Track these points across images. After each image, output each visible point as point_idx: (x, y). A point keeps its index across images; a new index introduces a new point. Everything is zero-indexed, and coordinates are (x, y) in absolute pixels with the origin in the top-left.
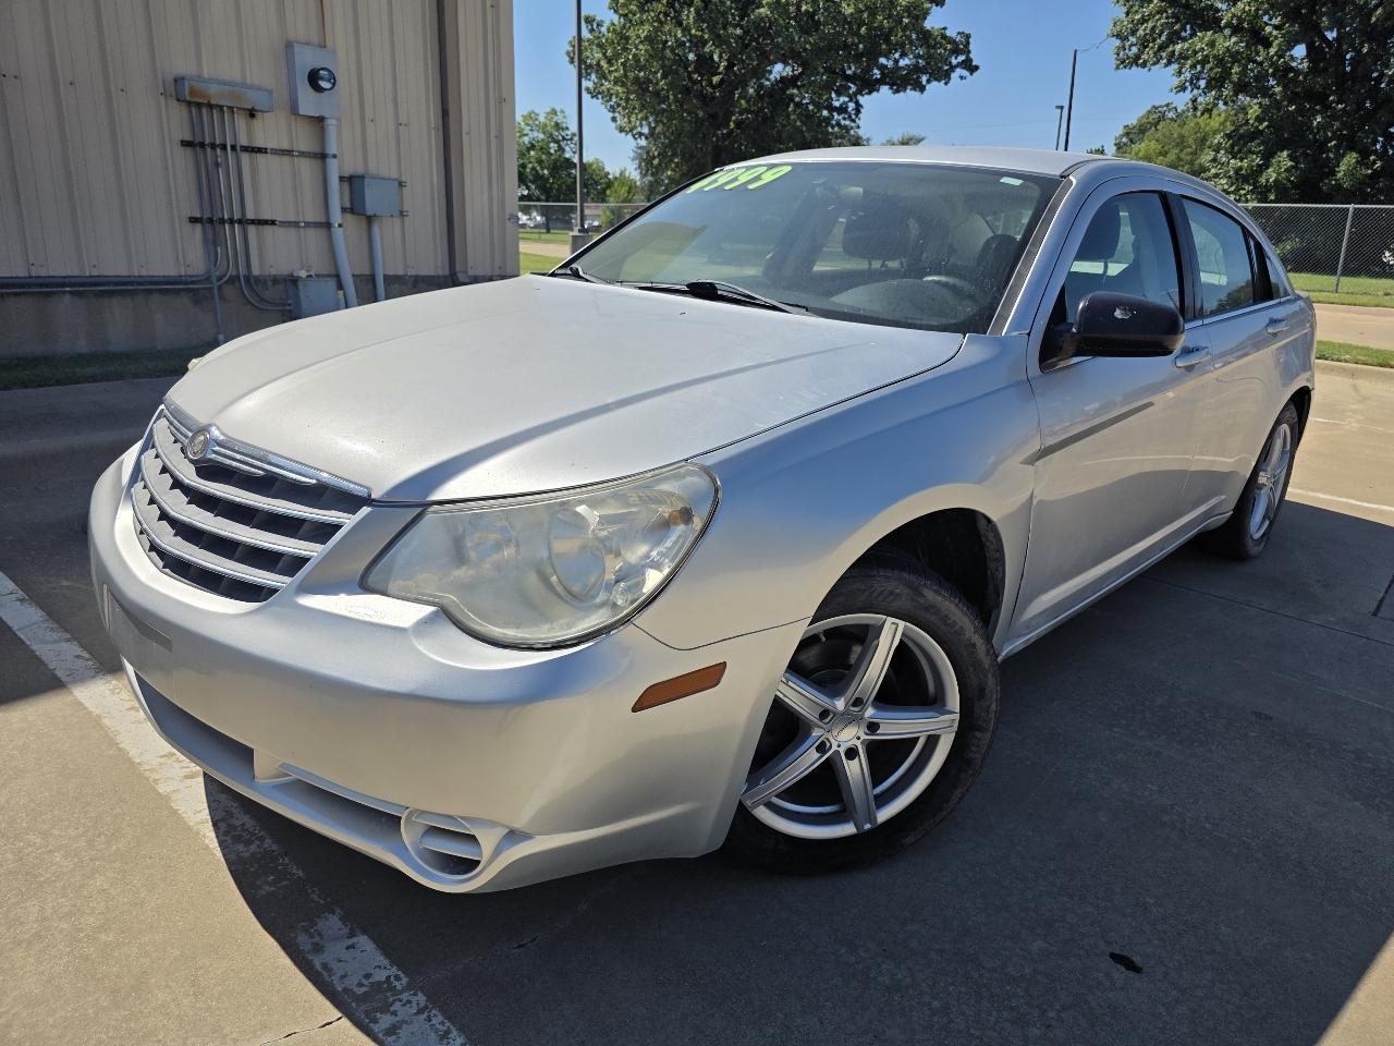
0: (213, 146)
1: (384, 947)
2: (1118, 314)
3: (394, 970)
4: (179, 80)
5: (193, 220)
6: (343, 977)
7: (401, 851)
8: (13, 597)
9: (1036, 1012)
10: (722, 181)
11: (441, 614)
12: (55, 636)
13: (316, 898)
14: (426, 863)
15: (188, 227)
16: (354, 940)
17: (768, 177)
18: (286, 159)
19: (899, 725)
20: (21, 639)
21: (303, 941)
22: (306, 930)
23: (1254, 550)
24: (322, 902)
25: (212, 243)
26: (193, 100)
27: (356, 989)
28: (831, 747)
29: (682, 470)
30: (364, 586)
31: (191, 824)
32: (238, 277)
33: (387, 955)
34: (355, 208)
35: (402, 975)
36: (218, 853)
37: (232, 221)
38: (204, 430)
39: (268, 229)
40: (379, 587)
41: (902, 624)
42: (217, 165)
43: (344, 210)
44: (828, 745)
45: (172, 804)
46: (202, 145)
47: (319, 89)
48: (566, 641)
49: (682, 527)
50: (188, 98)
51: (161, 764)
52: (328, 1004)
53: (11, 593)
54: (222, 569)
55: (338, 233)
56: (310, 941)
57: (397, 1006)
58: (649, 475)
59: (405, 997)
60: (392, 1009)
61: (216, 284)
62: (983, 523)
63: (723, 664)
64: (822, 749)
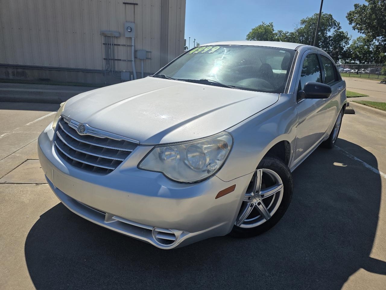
2: (316, 88)
4: (101, 32)
7: (152, 240)
10: (200, 50)
11: (162, 175)
14: (159, 242)
17: (214, 50)
29: (223, 134)
30: (138, 168)
38: (82, 125)
40: (143, 168)
49: (225, 149)
54: (94, 164)
58: (215, 135)
62: (286, 144)
63: (235, 185)
64: (252, 206)
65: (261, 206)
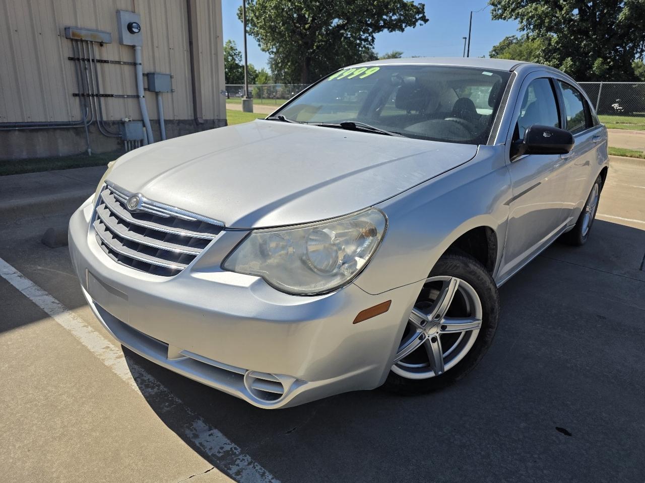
0: (83, 60)
1: (226, 434)
2: (545, 135)
3: (233, 445)
4: (67, 29)
5: (75, 95)
6: (211, 449)
7: (243, 390)
8: (16, 275)
9: (528, 455)
10: (346, 74)
11: (262, 280)
12: (40, 293)
13: (190, 413)
14: (255, 396)
15: (73, 98)
16: (212, 432)
17: (369, 73)
18: (117, 66)
19: (454, 326)
20: (24, 295)
21: (187, 432)
22: (189, 428)
23: (583, 241)
24: (193, 414)
25: (84, 106)
26: (73, 38)
27: (217, 454)
28: (425, 337)
29: (370, 212)
30: (223, 268)
31: (124, 380)
32: (96, 121)
33: (229, 438)
34: (150, 88)
35: (238, 447)
36: (140, 393)
37: (93, 95)
38: (135, 196)
39: (109, 98)
40: (230, 268)
41: (459, 280)
42: (86, 69)
43: (145, 89)
44: (424, 336)
45: (113, 370)
46: (78, 59)
47: (132, 32)
48: (323, 291)
49: (371, 238)
50: (72, 37)
51: (104, 352)
52: (206, 462)
53: (14, 273)
54: (151, 261)
55: (143, 100)
56: (192, 433)
57: (238, 462)
58: (356, 214)
59: (241, 457)
60: (236, 463)
61: (86, 125)
62: (489, 232)
63: (390, 301)
64: (421, 338)
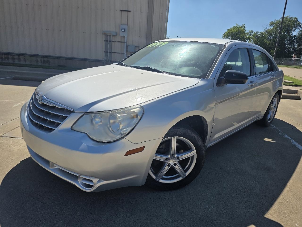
2: (234, 75)
7: (78, 183)
11: (86, 135)
14: (83, 186)
17: (163, 44)
29: (137, 107)
30: (72, 129)
38: (42, 96)
40: (75, 129)
49: (136, 118)
54: (44, 125)
58: (129, 108)
63: (144, 147)
64: (169, 165)
65: (177, 166)
